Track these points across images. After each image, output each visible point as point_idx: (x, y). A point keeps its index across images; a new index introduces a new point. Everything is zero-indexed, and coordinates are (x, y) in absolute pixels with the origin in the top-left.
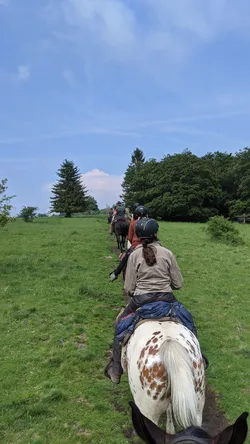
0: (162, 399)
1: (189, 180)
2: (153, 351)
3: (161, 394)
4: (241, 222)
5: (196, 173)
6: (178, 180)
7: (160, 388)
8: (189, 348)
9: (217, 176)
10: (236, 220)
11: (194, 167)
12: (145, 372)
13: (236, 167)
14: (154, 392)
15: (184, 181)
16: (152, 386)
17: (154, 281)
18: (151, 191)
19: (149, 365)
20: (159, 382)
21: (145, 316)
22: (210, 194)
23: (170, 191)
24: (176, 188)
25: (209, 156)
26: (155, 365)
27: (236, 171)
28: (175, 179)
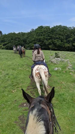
0: (40, 78)
1: (15, 40)
2: (37, 70)
3: (39, 77)
4: (28, 49)
5: (17, 38)
6: (12, 40)
7: (39, 76)
8: (44, 69)
9: (22, 38)
10: (26, 49)
11: (16, 36)
12: (36, 74)
13: (26, 36)
14: (38, 77)
15: (14, 40)
16: (37, 76)
17: (39, 58)
18: (6, 43)
19: (37, 72)
20: (39, 75)
21: (37, 64)
22: (21, 43)
23: (11, 42)
24: (12, 42)
25: (19, 33)
26: (38, 72)
27: (26, 38)
28: (12, 39)
